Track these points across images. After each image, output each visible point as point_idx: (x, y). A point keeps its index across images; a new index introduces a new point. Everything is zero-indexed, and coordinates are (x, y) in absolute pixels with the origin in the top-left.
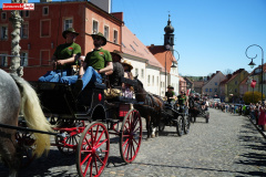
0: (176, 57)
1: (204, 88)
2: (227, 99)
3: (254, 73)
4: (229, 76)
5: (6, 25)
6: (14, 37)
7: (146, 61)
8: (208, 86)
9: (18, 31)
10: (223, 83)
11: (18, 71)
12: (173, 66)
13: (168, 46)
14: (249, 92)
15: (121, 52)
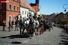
0: (39, 8)
1: (49, 19)
2: (56, 23)
3: (66, 14)
4: (58, 15)
7: (29, 9)
8: (50, 18)
10: (55, 17)
12: (38, 11)
13: (37, 4)
14: (64, 20)
15: (20, 5)
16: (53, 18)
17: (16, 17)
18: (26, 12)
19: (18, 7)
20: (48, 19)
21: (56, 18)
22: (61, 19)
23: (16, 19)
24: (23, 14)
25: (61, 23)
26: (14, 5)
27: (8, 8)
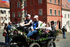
5: (19, 2)
6: (22, 7)
9: (23, 4)
11: (24, 19)
15: (62, 8)
17: (57, 22)
18: (69, 15)
19: (59, 11)
23: (57, 24)
24: (65, 17)
26: (55, 9)
27: (49, 13)
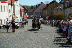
16: (41, 11)
20: (32, 13)
21: (46, 11)
22: (54, 11)
25: (54, 18)
